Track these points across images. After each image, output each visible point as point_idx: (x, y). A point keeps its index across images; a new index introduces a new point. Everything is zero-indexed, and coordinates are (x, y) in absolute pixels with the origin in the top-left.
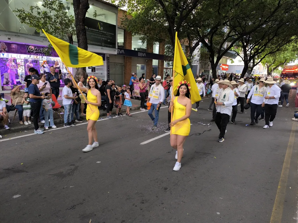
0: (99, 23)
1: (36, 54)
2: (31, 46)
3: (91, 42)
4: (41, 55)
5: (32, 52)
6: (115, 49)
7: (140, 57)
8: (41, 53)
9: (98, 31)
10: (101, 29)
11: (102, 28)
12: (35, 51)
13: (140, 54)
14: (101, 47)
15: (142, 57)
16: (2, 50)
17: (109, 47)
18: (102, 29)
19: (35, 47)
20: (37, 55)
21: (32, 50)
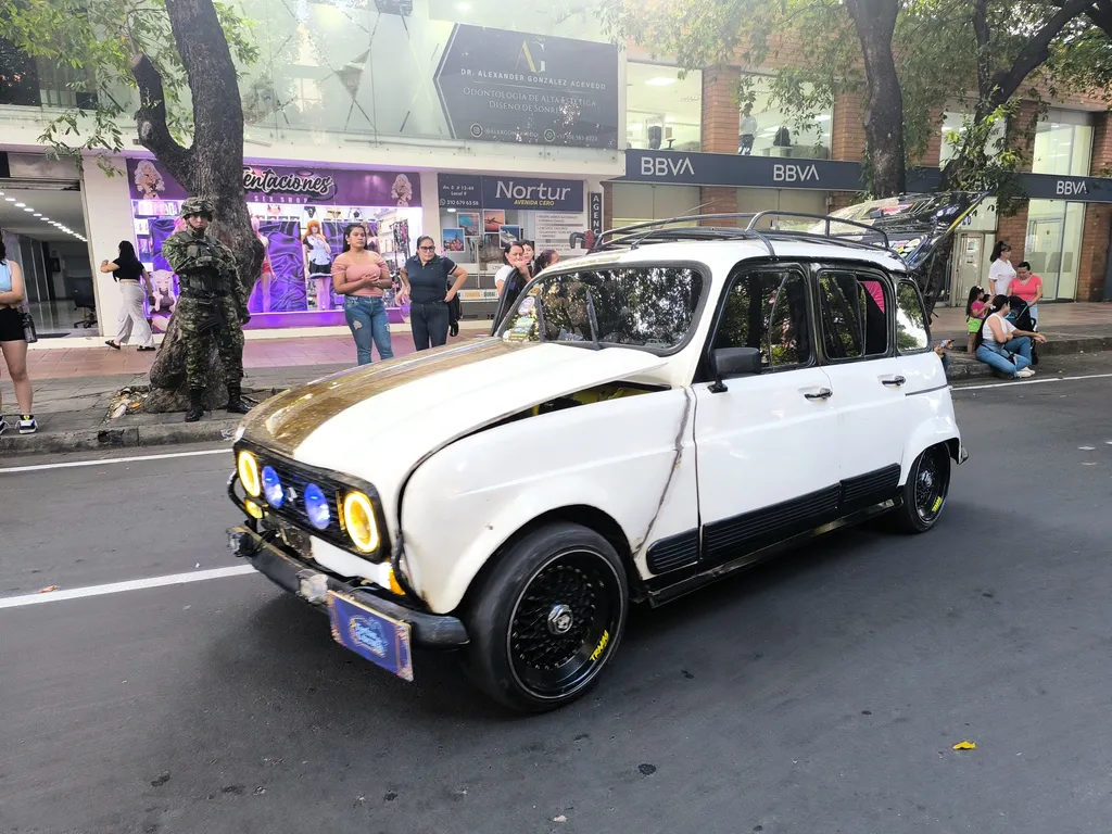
0: (525, 46)
1: (271, 198)
2: (251, 170)
3: (488, 131)
4: (290, 200)
5: (257, 190)
6: (612, 153)
7: (784, 183)
8: (292, 192)
9: (522, 77)
10: (538, 68)
11: (543, 63)
12: (269, 186)
13: (779, 173)
14: (540, 149)
15: (798, 183)
16: (144, 191)
17: (582, 145)
18: (543, 69)
19: (267, 169)
20: (277, 200)
21: (256, 184)
